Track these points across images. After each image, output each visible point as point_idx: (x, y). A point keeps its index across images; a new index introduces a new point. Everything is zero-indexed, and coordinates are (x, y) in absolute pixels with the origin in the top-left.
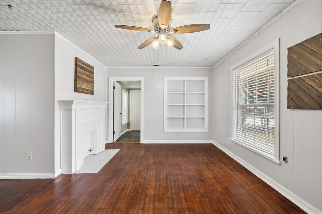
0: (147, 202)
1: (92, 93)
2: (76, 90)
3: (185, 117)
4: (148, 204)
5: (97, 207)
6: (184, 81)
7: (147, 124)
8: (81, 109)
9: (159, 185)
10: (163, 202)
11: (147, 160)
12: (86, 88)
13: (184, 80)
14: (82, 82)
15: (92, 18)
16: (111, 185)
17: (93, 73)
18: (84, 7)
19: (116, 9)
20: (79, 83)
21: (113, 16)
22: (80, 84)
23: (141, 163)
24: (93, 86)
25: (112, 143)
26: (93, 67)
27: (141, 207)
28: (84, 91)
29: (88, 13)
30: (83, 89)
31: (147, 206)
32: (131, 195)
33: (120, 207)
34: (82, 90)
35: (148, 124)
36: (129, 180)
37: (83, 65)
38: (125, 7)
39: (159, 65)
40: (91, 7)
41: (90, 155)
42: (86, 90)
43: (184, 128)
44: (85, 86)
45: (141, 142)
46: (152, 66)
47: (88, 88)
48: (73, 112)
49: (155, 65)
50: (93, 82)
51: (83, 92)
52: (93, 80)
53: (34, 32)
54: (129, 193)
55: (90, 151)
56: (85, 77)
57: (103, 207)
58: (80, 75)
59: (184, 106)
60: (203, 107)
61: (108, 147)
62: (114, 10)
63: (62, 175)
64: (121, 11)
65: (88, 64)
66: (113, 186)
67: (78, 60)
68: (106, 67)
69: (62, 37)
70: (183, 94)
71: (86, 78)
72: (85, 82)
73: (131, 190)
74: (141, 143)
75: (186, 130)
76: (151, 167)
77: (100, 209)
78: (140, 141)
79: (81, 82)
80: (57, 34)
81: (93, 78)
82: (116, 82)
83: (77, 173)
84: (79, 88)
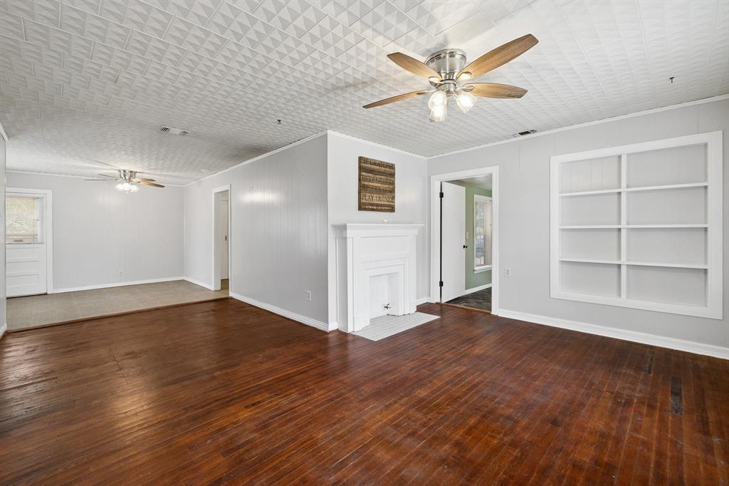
0: (402, 402)
1: (392, 209)
2: (360, 209)
3: (623, 261)
4: (401, 405)
5: (340, 379)
6: (620, 157)
7: (508, 274)
8: (362, 237)
9: (448, 390)
10: (426, 414)
11: (473, 346)
12: (379, 202)
13: (618, 154)
14: (370, 193)
15: (348, 102)
16: (378, 362)
17: (393, 175)
18: (331, 95)
19: (365, 80)
20: (365, 196)
21: (368, 89)
22: (367, 198)
23: (454, 348)
24: (393, 198)
25: (437, 303)
26: (392, 164)
27: (388, 403)
28: (375, 208)
29: (340, 99)
30: (373, 205)
31: (396, 405)
32: (390, 383)
33: (362, 390)
34: (370, 207)
35: (510, 272)
36: (408, 365)
37: (372, 166)
38: (373, 74)
39: (533, 131)
40: (339, 92)
41: (388, 315)
42: (377, 205)
43: (620, 295)
44: (376, 199)
45: (494, 312)
46: (514, 136)
47: (382, 203)
48: (349, 241)
49: (522, 134)
50: (392, 191)
51: (373, 210)
52: (394, 188)
53: (310, 138)
54: (391, 381)
55: (387, 307)
56: (376, 185)
57: (345, 381)
58: (366, 183)
59: (619, 230)
60: (703, 233)
61: (423, 308)
62: (364, 83)
63: (338, 330)
64: (373, 80)
65: (381, 162)
66: (379, 364)
67: (363, 161)
68: (426, 158)
69: (337, 134)
70: (616, 196)
71: (379, 185)
72: (376, 194)
73: (396, 378)
74: (492, 313)
75: (624, 301)
76: (466, 360)
77: (342, 381)
78: (491, 310)
79: (368, 195)
80: (330, 132)
81: (393, 184)
82: (444, 184)
83: (354, 334)
84: (365, 204)
